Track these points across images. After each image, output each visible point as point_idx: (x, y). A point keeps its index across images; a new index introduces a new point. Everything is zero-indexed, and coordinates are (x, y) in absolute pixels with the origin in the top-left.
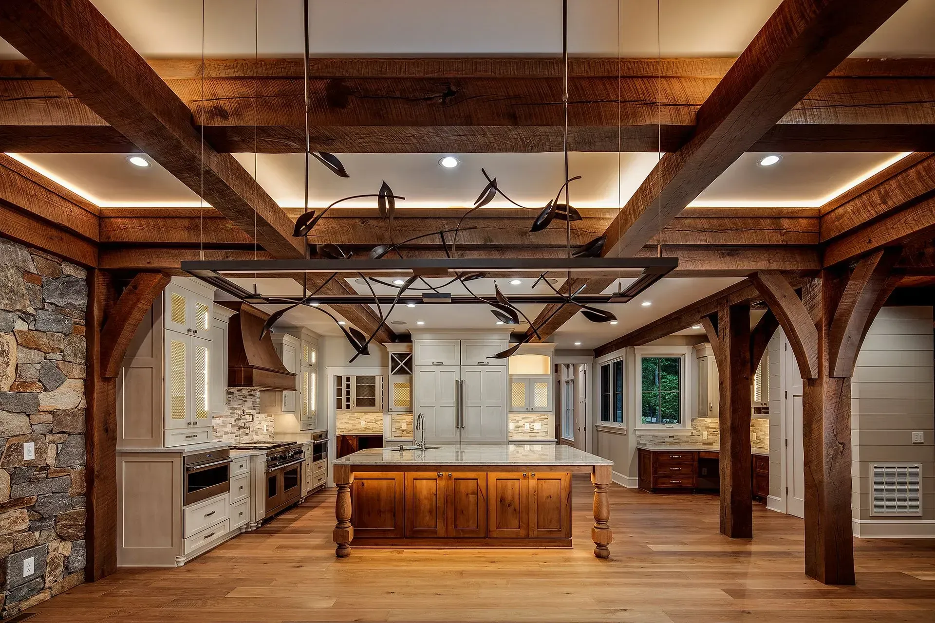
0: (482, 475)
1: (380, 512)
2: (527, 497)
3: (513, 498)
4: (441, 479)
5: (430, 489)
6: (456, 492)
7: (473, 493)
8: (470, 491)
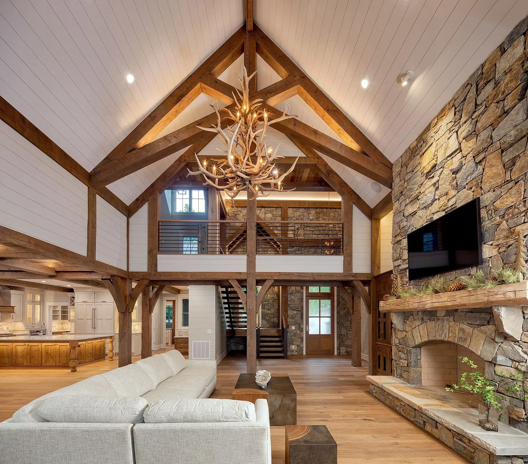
0: (40, 344)
1: (4, 357)
2: (56, 352)
3: (51, 352)
4: (25, 346)
5: (22, 349)
6: (31, 350)
7: (37, 351)
8: (36, 350)
